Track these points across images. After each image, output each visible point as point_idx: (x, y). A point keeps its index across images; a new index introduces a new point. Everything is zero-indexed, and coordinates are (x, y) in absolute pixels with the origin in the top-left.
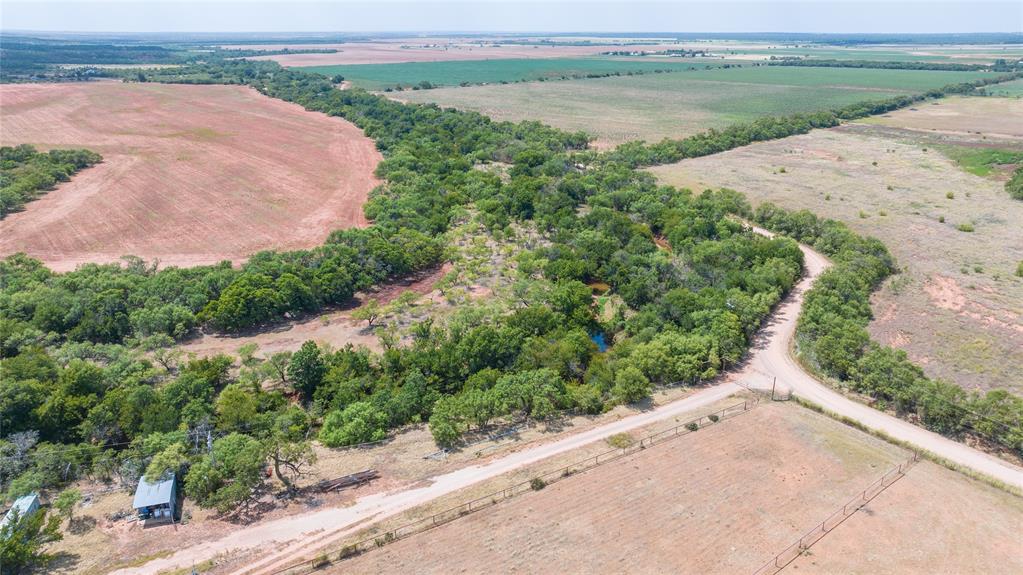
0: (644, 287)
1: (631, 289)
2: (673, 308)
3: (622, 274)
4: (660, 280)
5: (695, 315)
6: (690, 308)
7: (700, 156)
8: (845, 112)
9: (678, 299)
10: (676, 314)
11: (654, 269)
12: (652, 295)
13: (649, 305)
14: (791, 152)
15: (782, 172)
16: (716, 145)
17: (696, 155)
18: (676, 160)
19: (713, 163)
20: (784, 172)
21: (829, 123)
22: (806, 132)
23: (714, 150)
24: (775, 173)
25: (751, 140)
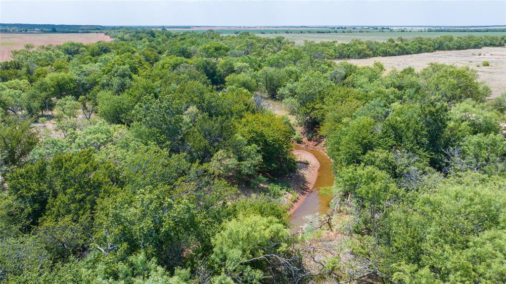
14: (480, 55)
15: (484, 65)
16: (406, 47)
17: (386, 54)
18: (366, 56)
19: (405, 60)
20: (488, 65)
21: (497, 43)
22: (480, 48)
23: (404, 52)
24: (478, 66)
25: (435, 50)
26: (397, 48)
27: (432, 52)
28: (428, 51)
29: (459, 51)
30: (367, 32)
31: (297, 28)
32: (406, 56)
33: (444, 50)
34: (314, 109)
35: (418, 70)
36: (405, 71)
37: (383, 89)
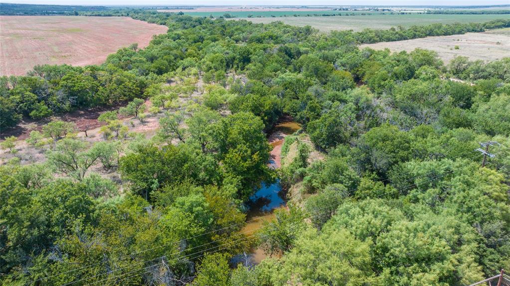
0: (336, 123)
1: (321, 126)
2: (376, 154)
3: (313, 109)
4: (358, 118)
5: (412, 166)
6: (402, 153)
7: (392, 41)
8: (487, 25)
9: (384, 140)
10: (381, 163)
11: (351, 105)
12: (348, 134)
13: (340, 147)
14: (458, 40)
15: (456, 49)
16: (404, 34)
17: (389, 40)
18: (375, 42)
19: (402, 44)
20: (458, 49)
21: (479, 30)
22: (464, 34)
23: (402, 38)
24: (451, 49)
25: (427, 35)
26: (397, 35)
27: (424, 37)
28: (421, 37)
29: (445, 37)
30: (369, 14)
31: (298, 8)
32: (404, 41)
33: (434, 36)
34: (358, 71)
35: (408, 52)
36: (401, 53)
37: (390, 61)
